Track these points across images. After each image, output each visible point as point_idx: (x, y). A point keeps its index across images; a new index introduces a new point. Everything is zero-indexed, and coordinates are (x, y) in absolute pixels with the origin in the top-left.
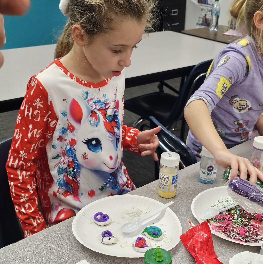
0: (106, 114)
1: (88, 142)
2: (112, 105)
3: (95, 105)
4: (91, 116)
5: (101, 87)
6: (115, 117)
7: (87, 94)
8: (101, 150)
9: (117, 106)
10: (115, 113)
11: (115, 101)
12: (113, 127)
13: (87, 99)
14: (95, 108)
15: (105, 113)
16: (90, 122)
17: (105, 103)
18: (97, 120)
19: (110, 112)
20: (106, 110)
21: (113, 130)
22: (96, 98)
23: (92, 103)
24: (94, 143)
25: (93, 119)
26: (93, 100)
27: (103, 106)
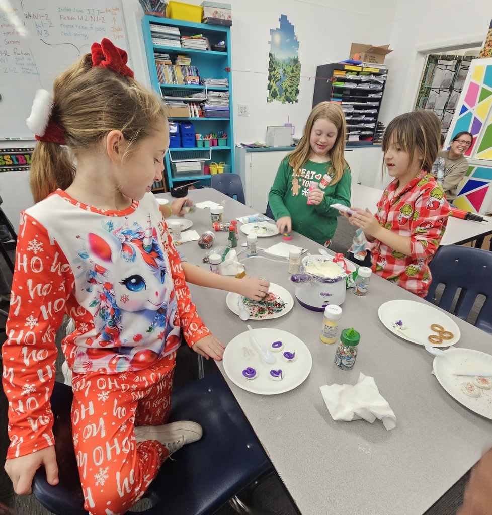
0: (143, 245)
1: (126, 282)
2: (148, 233)
3: (125, 237)
4: (123, 250)
5: (127, 214)
6: (154, 247)
7: (110, 224)
8: (145, 287)
9: (154, 233)
10: (154, 242)
11: (151, 229)
12: (153, 258)
13: (113, 231)
14: (126, 240)
15: (141, 243)
16: (124, 257)
17: (138, 233)
18: (132, 254)
19: (147, 242)
20: (142, 240)
21: (154, 262)
22: (124, 228)
23: (120, 234)
24: (133, 281)
25: (127, 253)
26: (121, 231)
27: (137, 236)
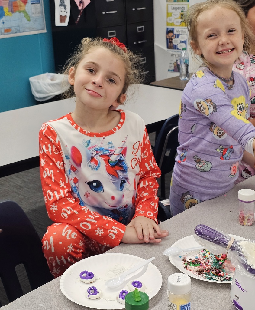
0: (109, 160)
1: (90, 184)
2: (118, 151)
3: (96, 152)
4: (91, 161)
5: (105, 136)
6: (119, 163)
7: (89, 142)
8: (102, 190)
9: (124, 151)
10: (121, 159)
11: (122, 148)
12: (116, 171)
13: (89, 147)
14: (96, 155)
15: (108, 158)
16: (90, 166)
17: (109, 150)
18: (97, 165)
19: (113, 158)
20: (109, 156)
21: (115, 174)
22: (98, 146)
23: (93, 150)
24: (95, 184)
25: (93, 163)
26: (95, 148)
27: (106, 152)
